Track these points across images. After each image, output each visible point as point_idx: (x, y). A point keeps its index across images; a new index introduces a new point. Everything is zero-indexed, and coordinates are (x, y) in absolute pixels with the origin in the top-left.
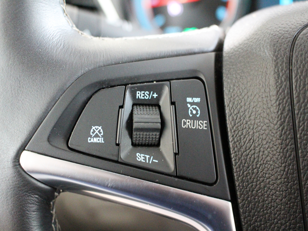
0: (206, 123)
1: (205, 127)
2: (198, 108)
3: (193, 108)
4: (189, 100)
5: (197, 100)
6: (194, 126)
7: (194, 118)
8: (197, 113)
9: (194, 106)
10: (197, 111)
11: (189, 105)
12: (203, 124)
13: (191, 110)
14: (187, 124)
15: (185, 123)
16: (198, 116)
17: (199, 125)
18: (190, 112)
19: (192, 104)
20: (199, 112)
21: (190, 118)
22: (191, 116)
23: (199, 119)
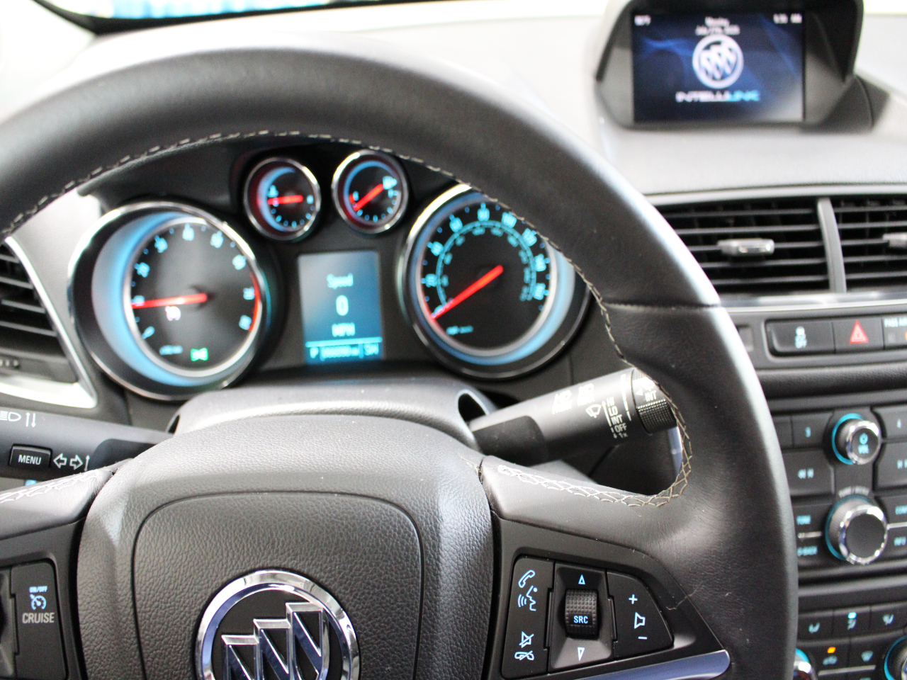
0: (53, 615)
1: (52, 619)
2: (43, 599)
3: (38, 599)
4: (33, 589)
5: (43, 589)
6: (37, 620)
7: (39, 610)
8: (42, 605)
9: (39, 597)
10: (42, 602)
11: (32, 596)
12: (49, 617)
13: (35, 602)
14: (29, 618)
15: (26, 618)
16: (43, 608)
17: (44, 618)
18: (33, 604)
19: (36, 594)
20: (45, 603)
21: (33, 612)
22: (34, 608)
23: (44, 611)
